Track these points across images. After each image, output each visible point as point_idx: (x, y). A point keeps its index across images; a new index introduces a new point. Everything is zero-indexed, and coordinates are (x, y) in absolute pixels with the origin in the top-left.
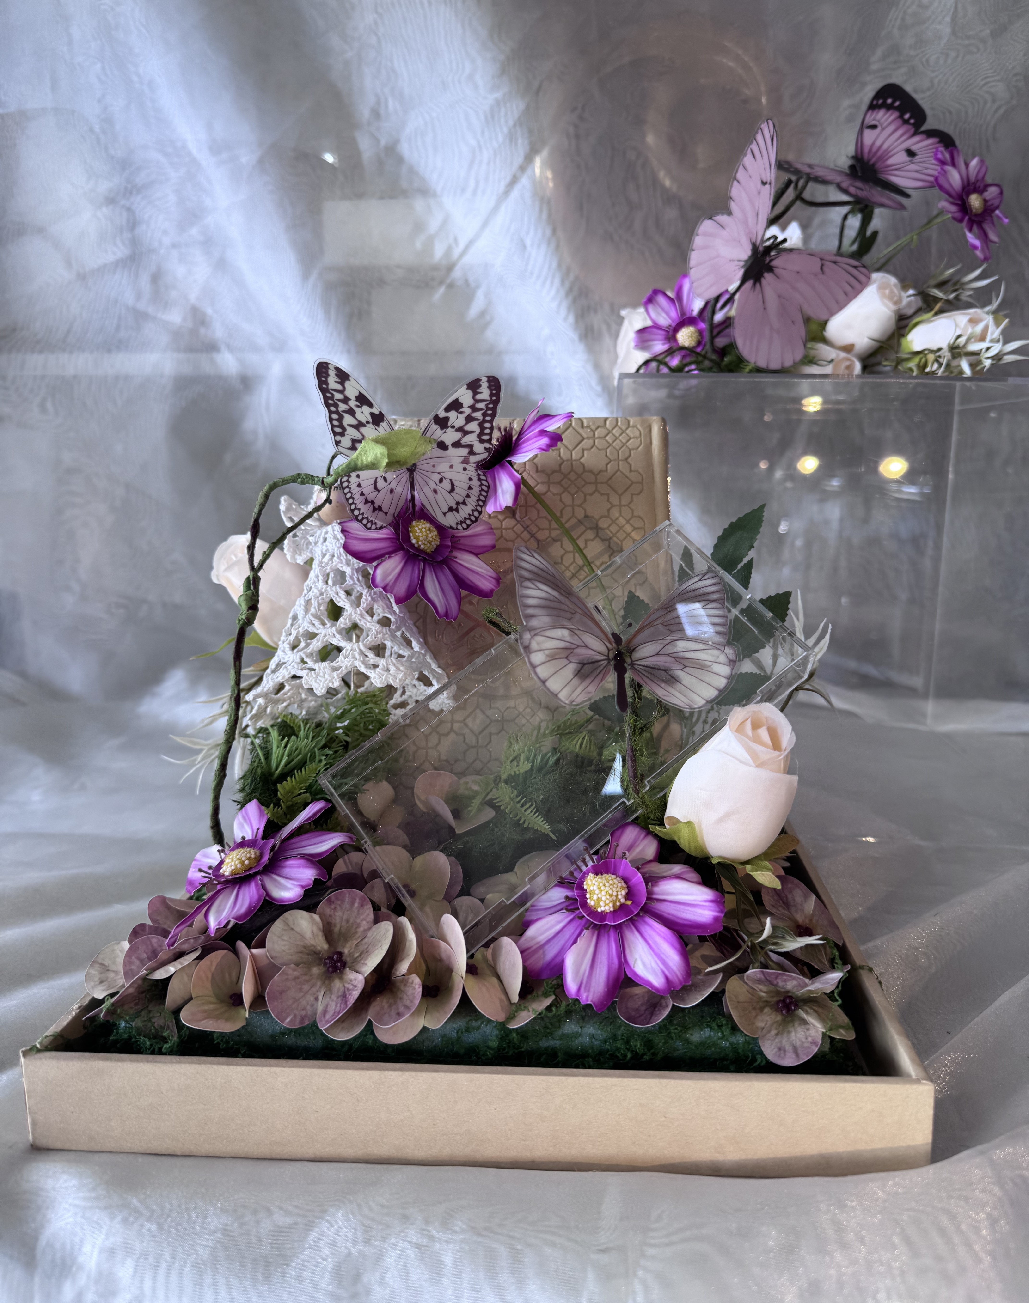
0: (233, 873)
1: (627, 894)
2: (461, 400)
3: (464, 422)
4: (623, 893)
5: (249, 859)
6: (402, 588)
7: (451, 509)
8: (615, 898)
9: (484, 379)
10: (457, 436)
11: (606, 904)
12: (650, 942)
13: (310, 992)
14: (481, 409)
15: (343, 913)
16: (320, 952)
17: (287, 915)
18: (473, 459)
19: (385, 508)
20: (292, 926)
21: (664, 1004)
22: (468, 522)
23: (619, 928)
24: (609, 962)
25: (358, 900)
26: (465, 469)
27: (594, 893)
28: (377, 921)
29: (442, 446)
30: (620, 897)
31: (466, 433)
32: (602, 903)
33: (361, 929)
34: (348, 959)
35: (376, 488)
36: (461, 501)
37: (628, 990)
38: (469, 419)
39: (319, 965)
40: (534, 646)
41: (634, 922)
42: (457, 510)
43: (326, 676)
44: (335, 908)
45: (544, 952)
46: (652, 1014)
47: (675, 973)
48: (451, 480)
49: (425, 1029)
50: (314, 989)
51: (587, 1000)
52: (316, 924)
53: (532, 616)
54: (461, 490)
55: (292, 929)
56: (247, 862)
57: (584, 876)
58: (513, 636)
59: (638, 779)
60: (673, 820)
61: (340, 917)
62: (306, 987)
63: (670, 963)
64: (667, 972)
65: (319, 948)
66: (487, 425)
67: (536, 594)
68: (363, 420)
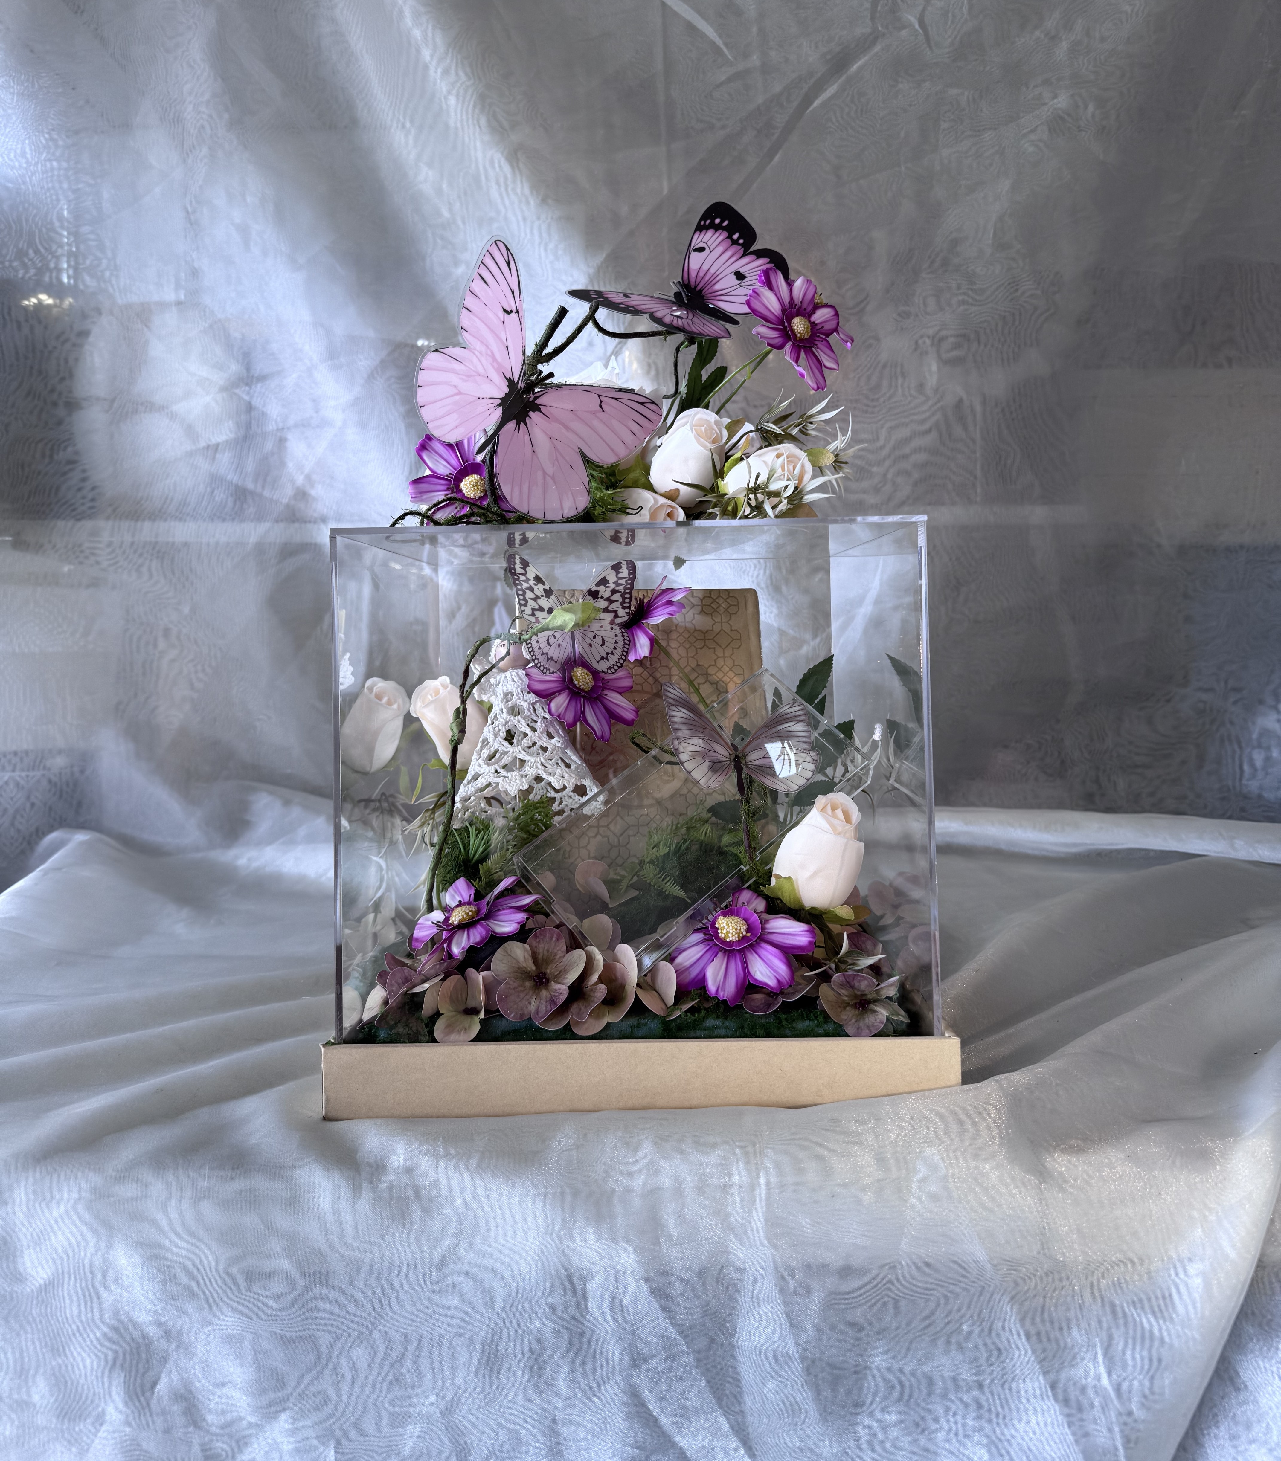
0: (460, 921)
1: (748, 929)
2: (608, 578)
3: (610, 594)
4: (745, 928)
5: (471, 911)
6: (569, 717)
7: (602, 658)
8: (739, 932)
9: (624, 563)
10: (606, 604)
11: (733, 936)
12: (765, 959)
13: (526, 998)
14: (622, 584)
15: (545, 945)
16: (530, 972)
17: (507, 944)
18: (618, 621)
19: (555, 659)
21: (776, 1002)
22: (616, 668)
23: (742, 951)
24: (737, 973)
25: (554, 937)
26: (612, 628)
27: (724, 929)
28: (570, 949)
30: (743, 931)
31: (612, 602)
32: (730, 935)
33: (558, 956)
34: (551, 976)
35: (549, 644)
36: (610, 652)
37: (750, 996)
38: (614, 592)
39: (531, 980)
40: (681, 749)
41: (753, 947)
42: (607, 659)
43: (517, 781)
44: (540, 941)
45: (690, 971)
46: (768, 1008)
47: (784, 978)
48: (602, 637)
49: (609, 1023)
50: (528, 996)
51: (724, 997)
52: (527, 951)
53: (678, 729)
54: (610, 644)
55: (511, 954)
56: (470, 914)
57: (716, 919)
58: (653, 753)
59: (752, 850)
60: (778, 877)
61: (542, 948)
62: (522, 995)
63: (780, 971)
64: (778, 977)
65: (529, 969)
66: (627, 596)
67: (679, 714)
68: (539, 594)
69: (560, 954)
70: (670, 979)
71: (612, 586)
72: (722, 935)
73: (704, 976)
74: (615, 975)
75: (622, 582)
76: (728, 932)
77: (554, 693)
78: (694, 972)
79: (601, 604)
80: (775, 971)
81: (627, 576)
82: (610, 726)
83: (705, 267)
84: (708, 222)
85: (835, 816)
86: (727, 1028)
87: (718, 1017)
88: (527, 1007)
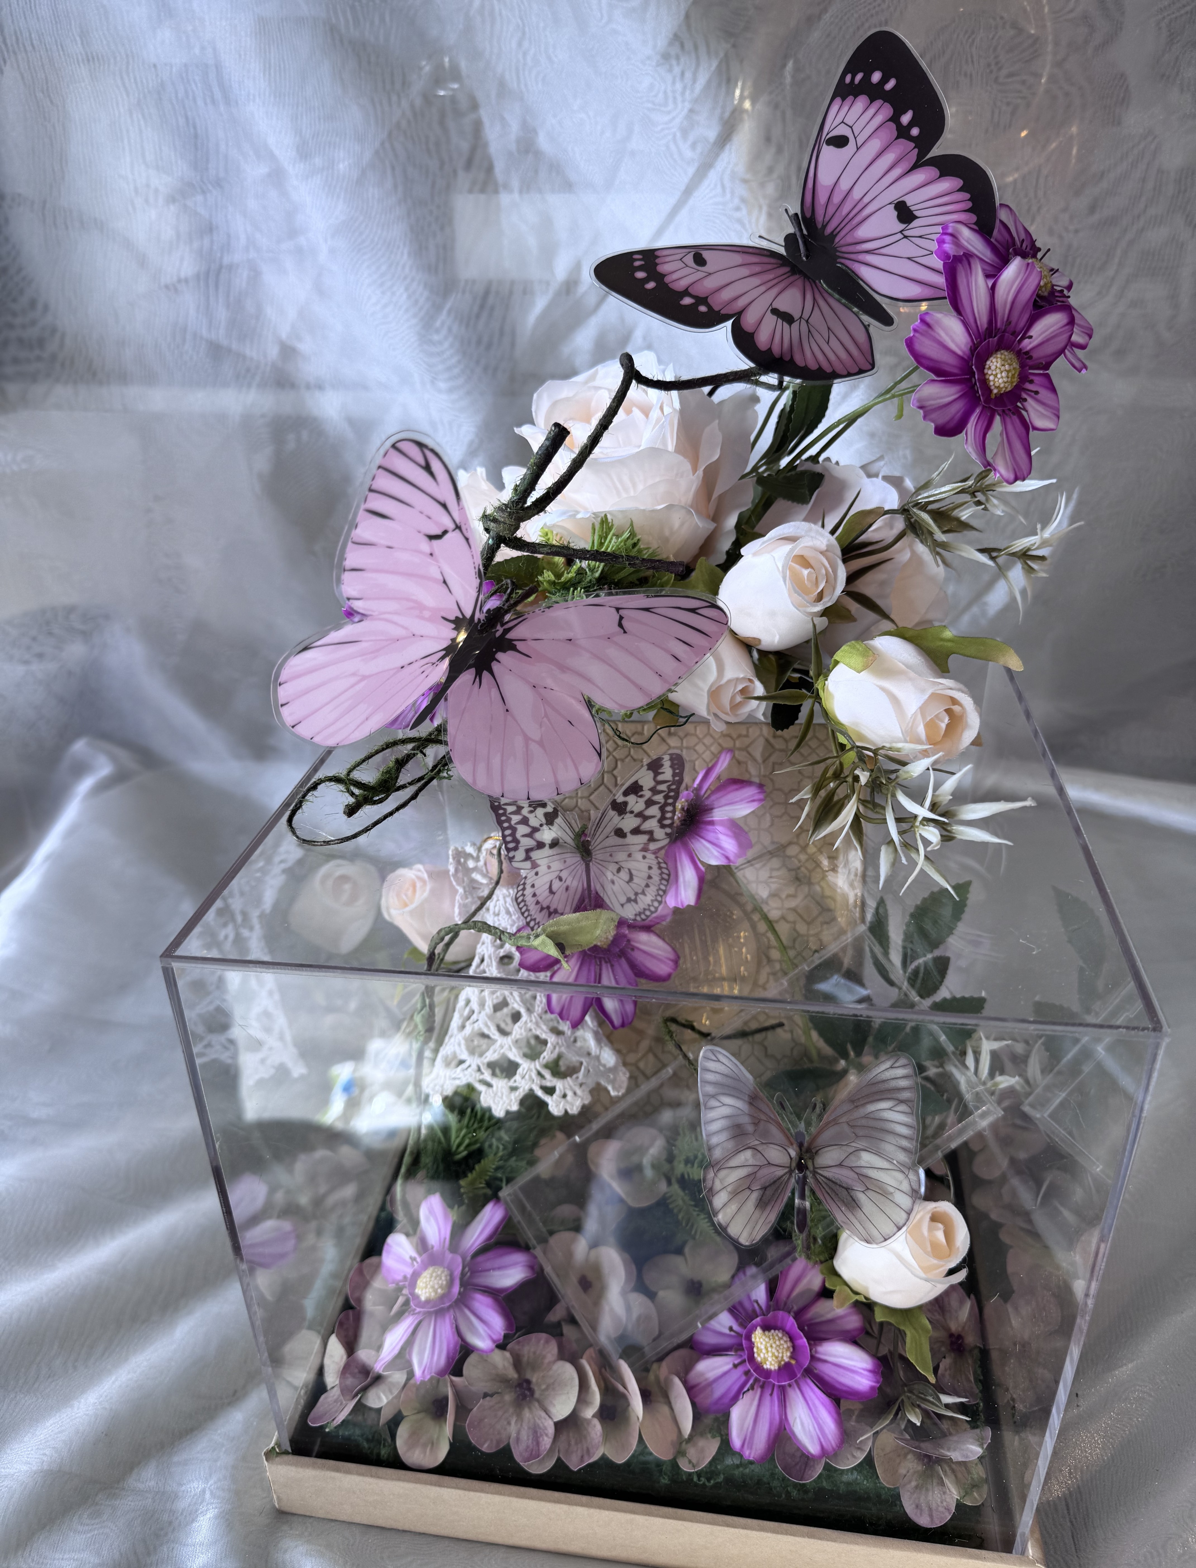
0: (427, 1298)
1: (793, 1354)
2: (641, 783)
3: (643, 807)
5: (441, 1286)
7: (629, 900)
8: (781, 1357)
9: (667, 758)
10: (636, 822)
11: (772, 1363)
12: (811, 1407)
13: (504, 1418)
15: (531, 1350)
16: (511, 1380)
18: (653, 846)
19: (561, 909)
20: (486, 1358)
22: (648, 913)
24: (771, 1419)
25: (545, 1342)
26: (644, 857)
27: (761, 1351)
28: (563, 1363)
29: (620, 833)
30: (785, 1356)
31: (646, 818)
32: (768, 1361)
33: (547, 1363)
34: (536, 1388)
35: (551, 891)
36: (640, 891)
38: (650, 803)
39: (510, 1392)
40: (718, 1185)
41: (797, 1384)
42: (636, 901)
44: (523, 1345)
46: (806, 1465)
48: (629, 870)
49: (603, 1454)
50: (507, 1416)
51: (749, 1457)
52: (507, 1359)
54: (639, 882)
55: (486, 1361)
56: (439, 1291)
62: (500, 1413)
63: (827, 1432)
64: (822, 1440)
65: (510, 1376)
67: (720, 1112)
69: (550, 1357)
71: (648, 794)
72: (758, 1359)
73: (728, 1413)
75: (663, 787)
76: (766, 1357)
79: (629, 823)
81: (670, 778)
83: (845, 185)
84: (859, 77)
88: (505, 1429)
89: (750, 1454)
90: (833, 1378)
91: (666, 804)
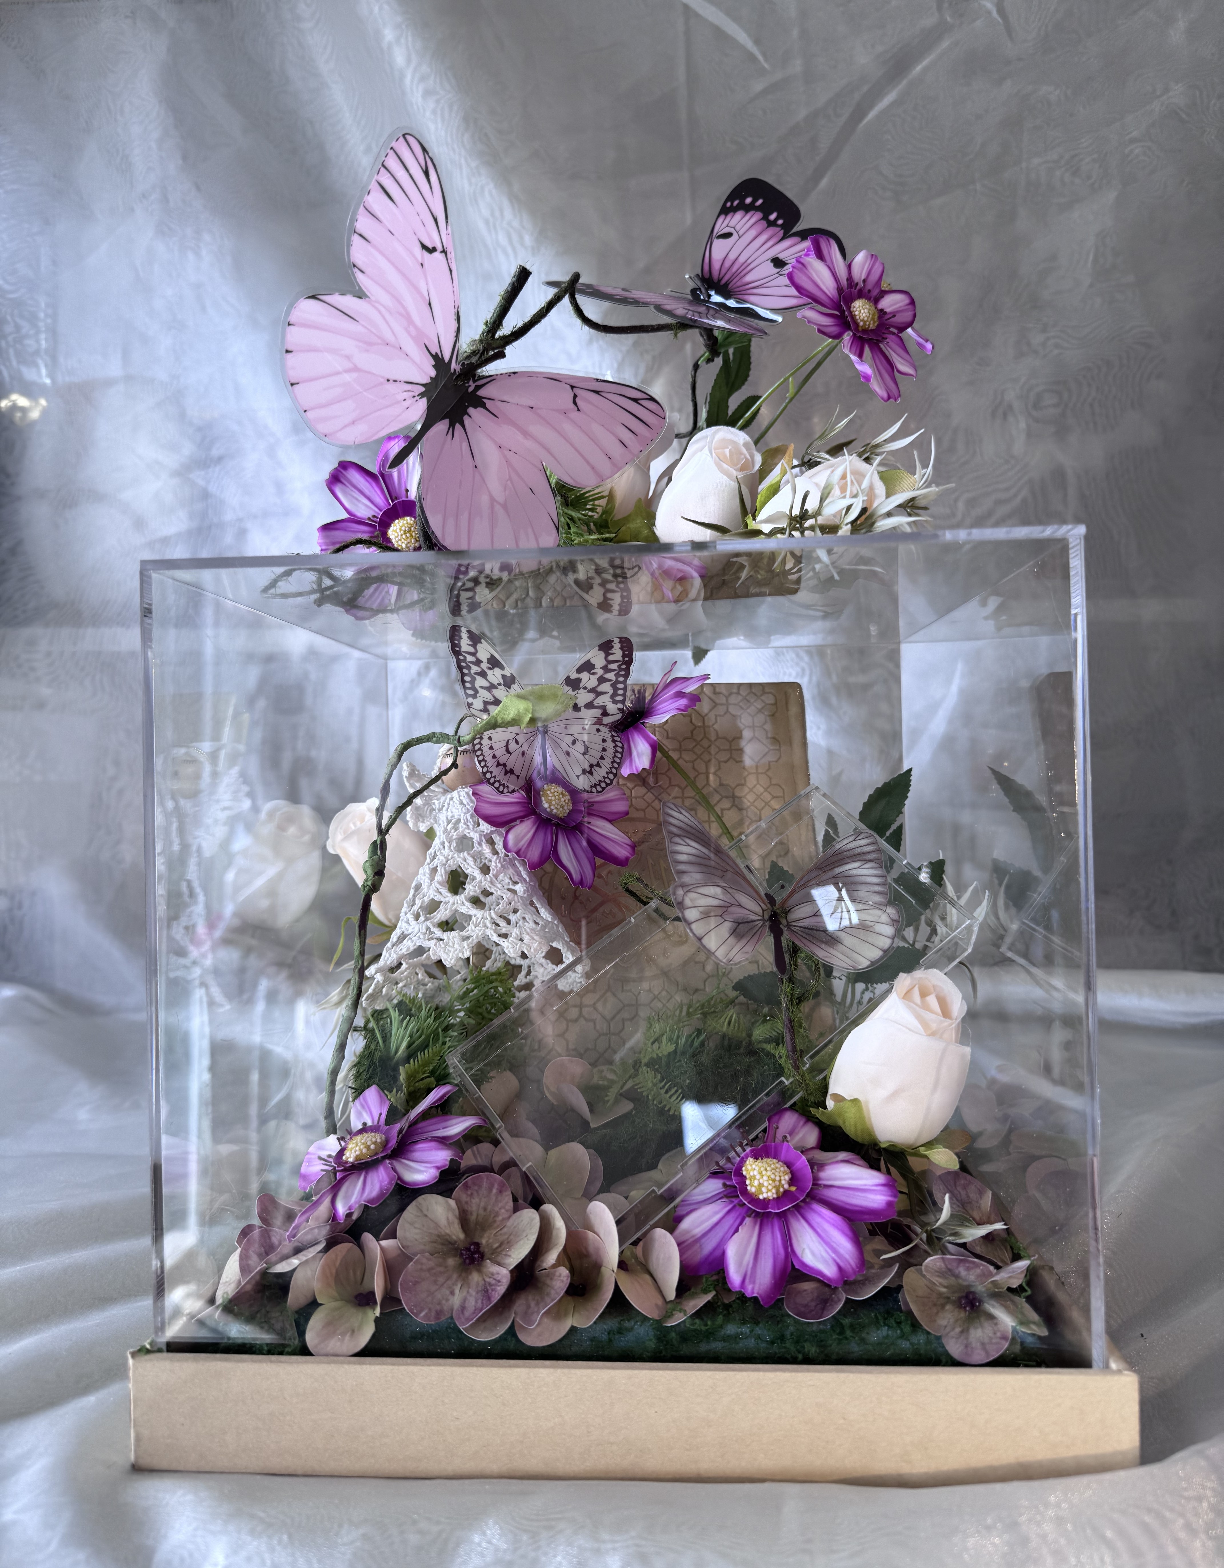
0: (357, 1158)
1: (791, 1179)
3: (596, 683)
4: (787, 1177)
5: (375, 1143)
6: (535, 854)
7: (584, 772)
8: (777, 1183)
9: (616, 640)
10: (590, 697)
11: (768, 1190)
12: (818, 1230)
13: (445, 1285)
14: (614, 670)
15: (480, 1199)
16: (455, 1242)
17: (420, 1199)
18: (607, 720)
19: (517, 772)
20: (426, 1212)
21: (836, 1299)
22: (603, 785)
23: (783, 1216)
24: (774, 1252)
25: (496, 1186)
26: (598, 730)
27: (755, 1179)
28: (516, 1209)
29: (574, 707)
30: (783, 1182)
31: (598, 694)
32: (764, 1189)
33: (500, 1218)
34: (486, 1250)
35: (507, 750)
36: (595, 763)
37: (795, 1285)
38: (602, 680)
39: (455, 1256)
40: (688, 902)
41: (800, 1210)
43: (456, 946)
44: (472, 1194)
45: (701, 1246)
46: (823, 1309)
47: (847, 1260)
48: (584, 742)
49: (573, 1329)
50: (449, 1282)
51: (753, 1293)
52: (453, 1210)
53: (684, 872)
54: (596, 753)
55: (426, 1216)
56: (372, 1147)
57: (743, 1161)
58: (653, 904)
59: (797, 1054)
60: (838, 1098)
61: (476, 1205)
62: (441, 1280)
63: (842, 1251)
64: (839, 1261)
65: (454, 1238)
66: (621, 686)
67: (686, 850)
68: (495, 682)
69: (503, 1214)
70: (669, 1258)
71: (600, 672)
72: (752, 1189)
73: (724, 1253)
74: (586, 1248)
75: (614, 666)
76: (761, 1185)
77: (514, 820)
78: (708, 1246)
79: (583, 697)
80: (835, 1251)
81: (621, 659)
82: (594, 868)
83: (732, 256)
84: (735, 202)
85: (926, 1007)
86: (759, 1337)
87: (744, 1322)
88: (447, 1300)
89: (753, 1289)
90: (842, 1201)
91: (617, 682)
